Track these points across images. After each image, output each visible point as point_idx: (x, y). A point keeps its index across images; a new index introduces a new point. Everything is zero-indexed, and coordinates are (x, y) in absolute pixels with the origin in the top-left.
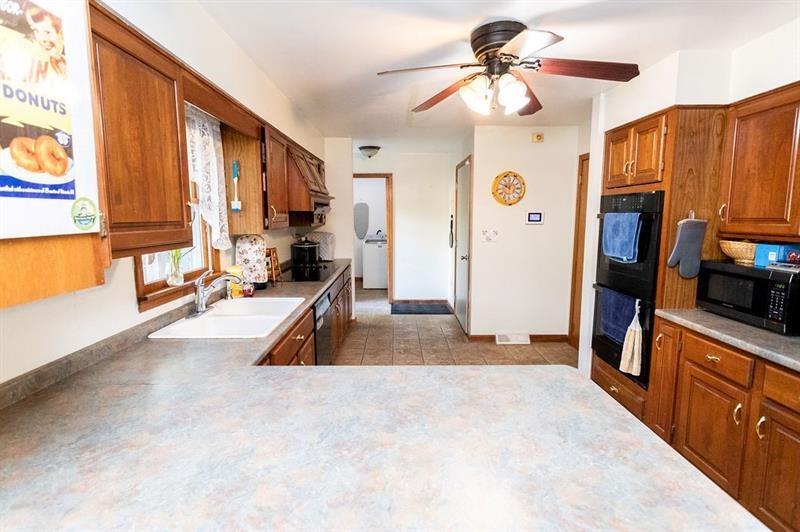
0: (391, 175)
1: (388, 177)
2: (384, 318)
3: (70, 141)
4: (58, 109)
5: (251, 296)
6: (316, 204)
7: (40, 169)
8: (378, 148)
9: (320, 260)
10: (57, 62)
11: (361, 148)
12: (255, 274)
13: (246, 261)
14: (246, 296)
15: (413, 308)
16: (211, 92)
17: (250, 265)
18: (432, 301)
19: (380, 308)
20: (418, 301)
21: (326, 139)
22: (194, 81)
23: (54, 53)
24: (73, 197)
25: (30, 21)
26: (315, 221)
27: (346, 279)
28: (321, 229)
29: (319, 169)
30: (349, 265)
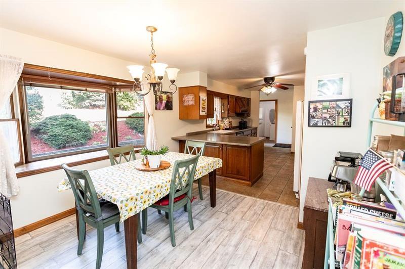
1: (276, 101)
2: (270, 147)
9: (247, 126)
17: (225, 124)
26: (246, 115)
27: (253, 132)
28: (249, 118)
29: (248, 101)
30: (256, 129)
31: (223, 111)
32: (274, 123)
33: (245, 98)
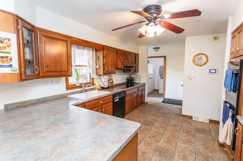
0: (166, 56)
1: (165, 57)
2: (158, 104)
3: (11, 58)
4: (8, 53)
5: (100, 90)
6: (124, 66)
7: (4, 63)
8: (159, 48)
9: (134, 83)
10: (9, 46)
11: (154, 48)
12: (104, 85)
13: (102, 81)
14: (99, 90)
15: (171, 101)
16: (82, 41)
17: (103, 82)
18: (179, 100)
19: (159, 100)
20: (174, 100)
21: (140, 47)
22: (76, 40)
23: (8, 44)
24: (12, 67)
25: (2, 40)
26: (132, 71)
27: (140, 89)
28: (137, 74)
29: (136, 56)
30: (144, 85)
31: (98, 67)
32: (163, 78)
33: (131, 53)
